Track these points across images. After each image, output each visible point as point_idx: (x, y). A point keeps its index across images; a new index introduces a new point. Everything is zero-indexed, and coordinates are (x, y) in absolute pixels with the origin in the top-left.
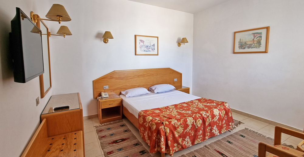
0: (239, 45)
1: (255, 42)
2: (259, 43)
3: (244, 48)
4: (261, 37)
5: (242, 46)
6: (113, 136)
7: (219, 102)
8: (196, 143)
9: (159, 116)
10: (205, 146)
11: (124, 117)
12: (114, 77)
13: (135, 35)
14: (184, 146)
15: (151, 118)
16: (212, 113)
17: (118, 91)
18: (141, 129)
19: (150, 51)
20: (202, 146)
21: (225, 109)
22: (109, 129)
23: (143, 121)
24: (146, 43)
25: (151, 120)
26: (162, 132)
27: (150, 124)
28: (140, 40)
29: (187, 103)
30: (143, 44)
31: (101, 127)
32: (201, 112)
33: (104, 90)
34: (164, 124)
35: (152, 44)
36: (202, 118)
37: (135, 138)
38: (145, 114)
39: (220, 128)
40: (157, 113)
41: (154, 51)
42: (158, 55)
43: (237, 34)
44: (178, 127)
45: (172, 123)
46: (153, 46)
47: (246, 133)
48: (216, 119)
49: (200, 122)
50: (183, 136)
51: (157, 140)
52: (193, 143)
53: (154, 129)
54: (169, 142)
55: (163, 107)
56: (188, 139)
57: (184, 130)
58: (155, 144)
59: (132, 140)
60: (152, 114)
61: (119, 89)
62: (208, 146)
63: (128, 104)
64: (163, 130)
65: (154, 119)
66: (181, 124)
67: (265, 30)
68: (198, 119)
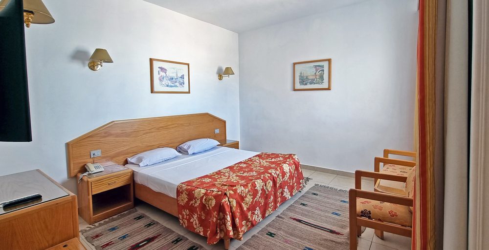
0: (300, 79)
1: (317, 77)
2: (322, 77)
3: (306, 84)
4: (323, 71)
5: (303, 81)
6: (127, 238)
7: (285, 155)
8: (266, 215)
9: (214, 185)
10: (278, 216)
11: (139, 203)
12: (113, 132)
13: (151, 60)
14: (254, 223)
15: (203, 191)
16: (282, 169)
17: (122, 159)
18: (184, 213)
19: (176, 86)
20: (273, 217)
21: (295, 163)
22: (113, 229)
23: (187, 200)
24: (170, 73)
25: (205, 194)
26: (226, 207)
27: (203, 200)
28: (159, 68)
29: (244, 163)
30: (165, 75)
31: (95, 230)
32: (270, 171)
33: (92, 160)
34: (228, 195)
35: (180, 75)
36: (272, 179)
37: (172, 232)
38: (190, 187)
39: (291, 189)
40: (208, 183)
41: (183, 87)
42: (189, 92)
43: (296, 66)
44: (246, 197)
45: (238, 192)
46: (181, 77)
47: (317, 190)
48: (286, 178)
49: (270, 184)
50: (252, 208)
51: (219, 221)
52: (263, 217)
53: (213, 206)
54: (237, 220)
55: (213, 173)
56: (258, 211)
57: (253, 199)
58: (217, 228)
59: (166, 237)
60: (201, 184)
61: (123, 155)
62: (281, 216)
63: (149, 178)
64: (227, 204)
65: (209, 191)
66: (249, 191)
67: (327, 62)
68: (268, 180)
